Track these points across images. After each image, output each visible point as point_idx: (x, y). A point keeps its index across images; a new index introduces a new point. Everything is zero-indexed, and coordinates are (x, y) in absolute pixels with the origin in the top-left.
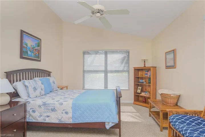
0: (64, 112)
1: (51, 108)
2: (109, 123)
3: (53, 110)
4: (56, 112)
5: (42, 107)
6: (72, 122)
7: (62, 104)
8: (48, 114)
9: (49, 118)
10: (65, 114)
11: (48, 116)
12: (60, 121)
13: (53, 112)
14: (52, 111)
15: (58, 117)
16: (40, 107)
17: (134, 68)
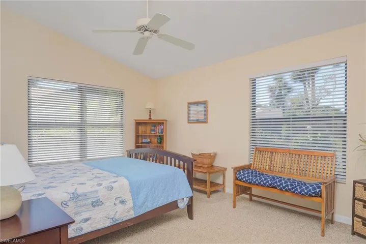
0: (117, 202)
1: (90, 201)
2: (183, 199)
3: (97, 204)
4: (103, 206)
5: (69, 204)
6: (133, 216)
7: (113, 188)
8: (85, 215)
9: (88, 222)
10: (121, 205)
11: (87, 220)
12: (113, 221)
13: (96, 208)
14: (94, 206)
15: (108, 214)
16: (66, 205)
17: (135, 120)
